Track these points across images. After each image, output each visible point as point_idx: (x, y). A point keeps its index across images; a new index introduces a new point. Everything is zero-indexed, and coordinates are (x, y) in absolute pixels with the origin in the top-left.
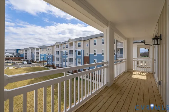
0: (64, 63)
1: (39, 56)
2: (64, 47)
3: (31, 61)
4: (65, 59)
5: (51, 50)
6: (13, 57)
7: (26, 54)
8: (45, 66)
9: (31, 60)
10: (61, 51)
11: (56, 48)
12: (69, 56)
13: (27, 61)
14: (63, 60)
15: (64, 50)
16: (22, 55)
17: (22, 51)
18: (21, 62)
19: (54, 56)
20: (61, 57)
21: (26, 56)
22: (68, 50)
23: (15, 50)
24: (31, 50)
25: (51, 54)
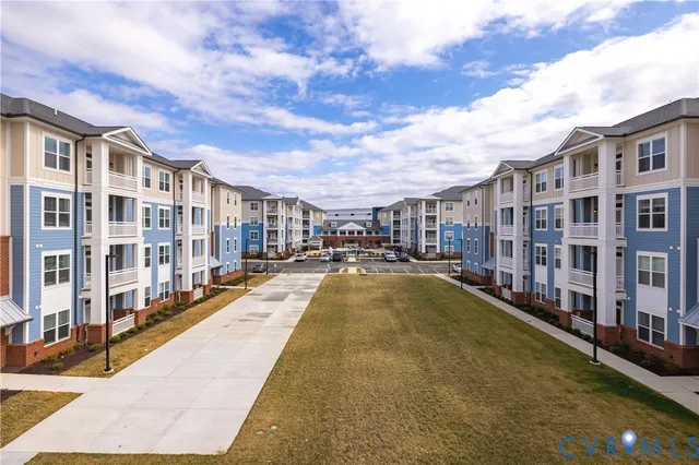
0: (541, 274)
1: (434, 232)
2: (544, 184)
3: (409, 251)
4: (551, 248)
5: (479, 202)
6: (364, 234)
7: (397, 223)
8: (453, 277)
9: (409, 247)
10: (525, 208)
11: (503, 192)
12: (572, 232)
13: (399, 250)
14: (535, 257)
15: (541, 201)
16: (388, 228)
17: (385, 215)
18: (380, 251)
19: (492, 234)
20: (528, 239)
21: (397, 232)
22: (564, 200)
23: (371, 212)
24: (409, 208)
25: (480, 224)
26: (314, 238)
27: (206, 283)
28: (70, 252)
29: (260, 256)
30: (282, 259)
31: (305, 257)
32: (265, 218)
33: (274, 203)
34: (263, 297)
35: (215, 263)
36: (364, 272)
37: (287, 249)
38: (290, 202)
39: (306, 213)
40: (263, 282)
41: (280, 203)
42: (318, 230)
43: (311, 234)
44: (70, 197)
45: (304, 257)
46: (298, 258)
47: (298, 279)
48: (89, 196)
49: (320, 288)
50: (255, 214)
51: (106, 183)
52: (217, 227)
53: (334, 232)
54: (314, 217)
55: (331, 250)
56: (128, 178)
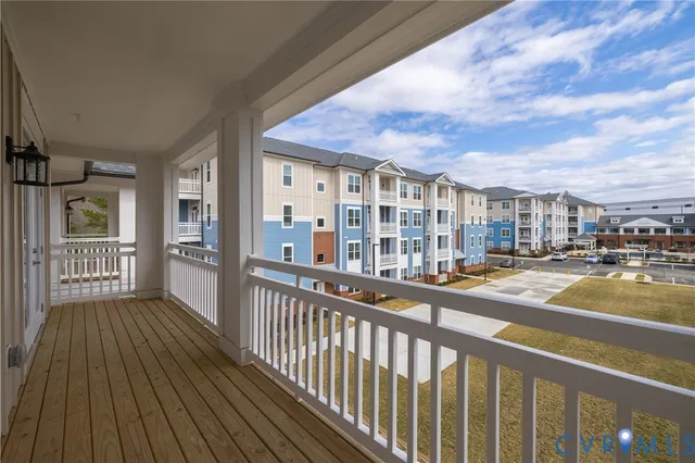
6: (668, 233)
26: (583, 236)
27: (450, 270)
28: (360, 241)
29: (512, 252)
30: (535, 256)
31: (565, 256)
32: (517, 215)
33: (526, 201)
34: (499, 289)
35: (459, 255)
36: (648, 279)
37: (545, 247)
38: (548, 199)
39: (572, 208)
40: (504, 276)
41: (533, 201)
42: (590, 227)
43: (580, 232)
44: (360, 208)
45: (562, 257)
46: (555, 257)
47: (546, 277)
48: (369, 207)
49: (568, 290)
50: (507, 213)
51: (378, 198)
52: (462, 226)
53: (617, 230)
54: (586, 213)
55: (604, 250)
56: (391, 193)
